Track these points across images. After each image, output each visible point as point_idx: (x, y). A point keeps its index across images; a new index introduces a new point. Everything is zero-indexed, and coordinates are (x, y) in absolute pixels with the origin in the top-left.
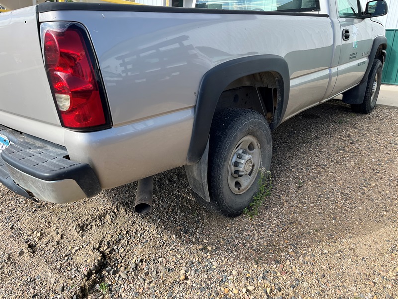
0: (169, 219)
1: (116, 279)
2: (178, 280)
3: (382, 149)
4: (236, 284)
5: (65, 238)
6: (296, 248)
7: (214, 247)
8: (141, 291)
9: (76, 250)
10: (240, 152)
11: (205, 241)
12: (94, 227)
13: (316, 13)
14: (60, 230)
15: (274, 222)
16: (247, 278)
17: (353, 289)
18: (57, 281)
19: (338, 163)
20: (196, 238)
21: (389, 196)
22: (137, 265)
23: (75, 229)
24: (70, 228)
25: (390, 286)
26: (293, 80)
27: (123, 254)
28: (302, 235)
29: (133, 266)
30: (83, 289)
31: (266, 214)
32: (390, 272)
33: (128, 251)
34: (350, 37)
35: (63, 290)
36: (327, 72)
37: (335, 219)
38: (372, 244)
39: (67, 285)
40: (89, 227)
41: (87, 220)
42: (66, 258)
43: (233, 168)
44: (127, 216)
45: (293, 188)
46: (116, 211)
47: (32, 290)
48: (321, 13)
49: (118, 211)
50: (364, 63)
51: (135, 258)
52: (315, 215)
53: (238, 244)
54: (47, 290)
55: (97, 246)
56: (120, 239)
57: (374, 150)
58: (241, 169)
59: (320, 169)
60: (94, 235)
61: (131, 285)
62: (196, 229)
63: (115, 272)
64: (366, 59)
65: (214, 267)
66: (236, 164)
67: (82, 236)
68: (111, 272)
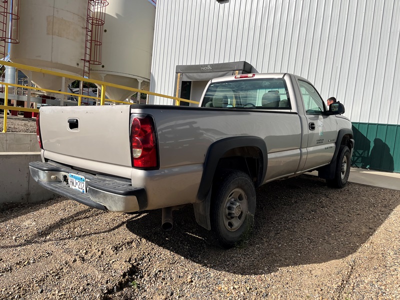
0: (179, 247)
1: (142, 281)
2: (186, 282)
3: (346, 213)
4: (226, 285)
5: (104, 254)
6: (270, 268)
7: (212, 265)
8: (160, 288)
9: (113, 262)
10: (233, 200)
11: (205, 261)
12: (124, 249)
13: (289, 111)
14: (100, 249)
15: (256, 253)
16: (234, 282)
17: (307, 291)
18: (102, 277)
19: (309, 220)
20: (198, 260)
21: (343, 242)
22: (156, 274)
23: (112, 249)
24: (108, 248)
25: (332, 292)
26: (270, 154)
27: (146, 267)
28: (275, 261)
29: (154, 274)
30: (120, 283)
31: (251, 248)
32: (334, 285)
33: (149, 266)
34: (316, 128)
35: (107, 283)
36: (298, 151)
37: (300, 253)
38: (325, 269)
39: (110, 280)
40: (120, 249)
41: (119, 244)
42: (107, 265)
43: (227, 211)
44: (147, 244)
45: (272, 234)
46: (139, 240)
47: (85, 282)
48: (292, 111)
49: (141, 241)
50: (331, 147)
51: (155, 270)
52: (286, 251)
53: (229, 264)
54: (96, 282)
55: (128, 260)
56: (144, 258)
57: (338, 213)
58: (233, 212)
59: (295, 223)
60: (125, 254)
61: (153, 285)
62: (199, 255)
63: (141, 277)
64: (333, 145)
65: (212, 276)
66: (230, 208)
67: (116, 254)
68: (139, 277)
